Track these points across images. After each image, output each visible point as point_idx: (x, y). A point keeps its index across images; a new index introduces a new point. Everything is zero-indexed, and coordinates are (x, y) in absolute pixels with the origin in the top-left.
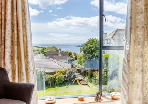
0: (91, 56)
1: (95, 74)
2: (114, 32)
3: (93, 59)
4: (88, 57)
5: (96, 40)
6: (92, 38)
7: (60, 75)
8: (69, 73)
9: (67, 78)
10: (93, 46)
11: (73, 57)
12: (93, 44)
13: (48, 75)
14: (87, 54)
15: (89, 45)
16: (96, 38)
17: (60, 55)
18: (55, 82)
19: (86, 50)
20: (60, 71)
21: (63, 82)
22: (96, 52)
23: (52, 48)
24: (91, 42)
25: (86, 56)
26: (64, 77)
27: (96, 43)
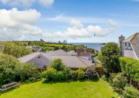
0: (109, 58)
1: (112, 75)
2: (133, 36)
3: (110, 61)
4: (106, 59)
5: (114, 44)
6: (110, 42)
7: (81, 71)
8: (89, 71)
9: (87, 75)
10: (111, 49)
11: (95, 54)
12: (111, 47)
13: (73, 71)
14: (105, 56)
15: (107, 48)
16: (114, 42)
17: (85, 52)
18: (77, 76)
19: (104, 52)
20: (81, 68)
21: (84, 78)
22: (113, 55)
23: (80, 46)
24: (109, 45)
25: (104, 58)
26: (84, 74)
27: (114, 46)
